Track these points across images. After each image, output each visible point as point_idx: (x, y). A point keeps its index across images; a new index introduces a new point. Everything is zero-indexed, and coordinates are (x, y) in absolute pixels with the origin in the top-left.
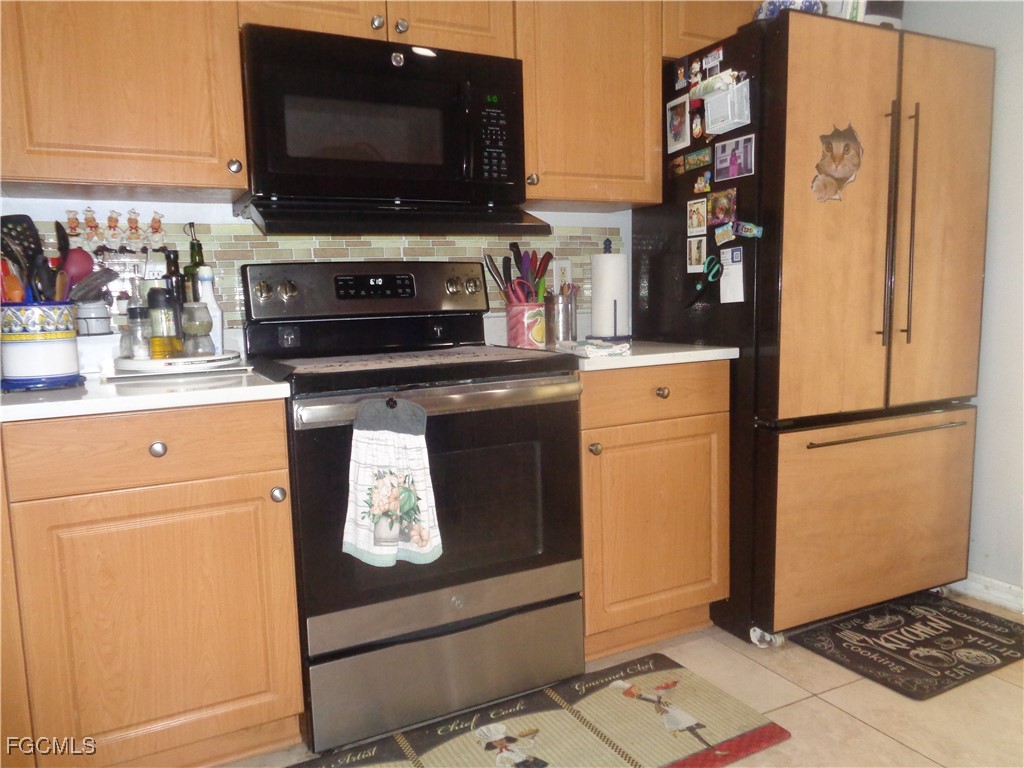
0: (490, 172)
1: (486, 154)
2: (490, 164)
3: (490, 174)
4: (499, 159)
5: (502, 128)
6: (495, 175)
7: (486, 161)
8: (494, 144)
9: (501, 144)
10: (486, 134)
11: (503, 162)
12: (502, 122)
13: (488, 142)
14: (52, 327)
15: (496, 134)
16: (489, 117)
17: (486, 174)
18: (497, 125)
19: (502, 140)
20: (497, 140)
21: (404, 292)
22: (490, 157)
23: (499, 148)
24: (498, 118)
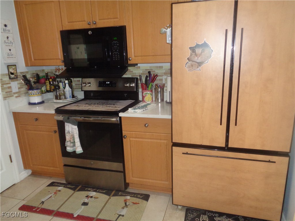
0: (115, 58)
1: (114, 54)
2: (115, 56)
3: (115, 59)
4: (117, 55)
5: (118, 46)
6: (116, 59)
7: (114, 56)
8: (116, 51)
9: (118, 50)
10: (113, 48)
11: (119, 55)
12: (118, 45)
13: (114, 51)
14: (33, 94)
15: (116, 48)
16: (114, 44)
17: (114, 59)
18: (117, 46)
19: (118, 49)
20: (116, 50)
21: (114, 85)
22: (115, 54)
23: (117, 52)
24: (117, 43)
